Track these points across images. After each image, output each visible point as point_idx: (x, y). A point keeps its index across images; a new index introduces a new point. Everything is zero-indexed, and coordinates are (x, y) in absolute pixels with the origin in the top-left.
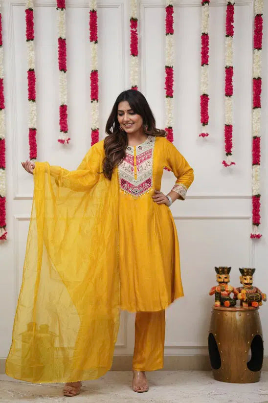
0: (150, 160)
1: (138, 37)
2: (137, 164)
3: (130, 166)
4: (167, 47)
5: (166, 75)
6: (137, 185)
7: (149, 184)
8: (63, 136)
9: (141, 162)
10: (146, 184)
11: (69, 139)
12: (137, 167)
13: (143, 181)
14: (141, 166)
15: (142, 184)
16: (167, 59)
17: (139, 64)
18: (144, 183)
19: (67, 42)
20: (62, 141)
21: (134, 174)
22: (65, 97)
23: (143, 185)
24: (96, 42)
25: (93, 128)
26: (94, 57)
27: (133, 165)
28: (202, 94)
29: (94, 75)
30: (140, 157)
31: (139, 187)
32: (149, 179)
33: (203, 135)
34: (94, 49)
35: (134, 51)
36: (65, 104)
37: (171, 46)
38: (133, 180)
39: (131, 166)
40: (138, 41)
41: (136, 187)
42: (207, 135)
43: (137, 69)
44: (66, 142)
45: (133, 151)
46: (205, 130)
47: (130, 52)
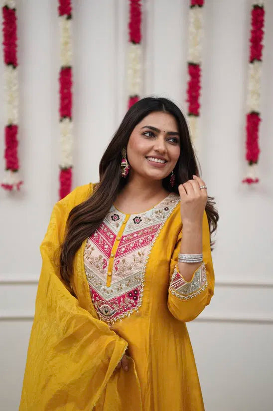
0: (147, 249)
1: (142, 9)
2: (117, 256)
3: (101, 257)
4: (192, 29)
5: (188, 78)
6: (108, 297)
7: (132, 301)
8: (9, 178)
9: (125, 252)
10: (128, 300)
11: (21, 183)
12: (114, 260)
13: (122, 293)
14: (124, 261)
15: (119, 299)
16: (191, 51)
17: (143, 58)
18: (123, 296)
19: (17, 14)
20: (8, 187)
21: (106, 275)
22: (15, 111)
23: (120, 302)
24: (69, 17)
25: (63, 166)
26: (66, 43)
27: (109, 255)
28: (248, 111)
29: (66, 75)
30: (127, 241)
31: (113, 302)
32: (136, 290)
33: (249, 181)
34: (66, 30)
35: (135, 36)
36: (15, 122)
37: (198, 27)
38: (102, 288)
39: (104, 257)
40: (143, 17)
41: (107, 303)
42: (257, 181)
43: (139, 67)
44: (15, 188)
45: (121, 224)
46: (253, 172)
47: (128, 37)
